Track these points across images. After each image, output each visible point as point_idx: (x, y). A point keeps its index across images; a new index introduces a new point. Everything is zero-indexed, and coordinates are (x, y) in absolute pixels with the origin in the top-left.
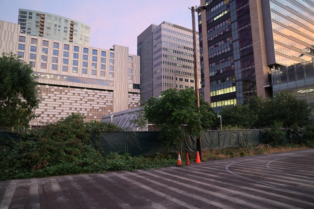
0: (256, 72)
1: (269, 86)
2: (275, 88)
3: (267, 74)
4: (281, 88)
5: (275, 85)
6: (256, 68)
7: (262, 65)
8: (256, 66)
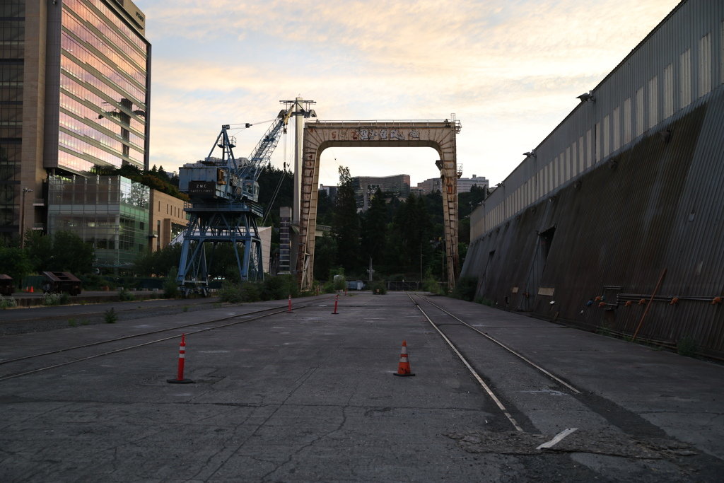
0: (23, 174)
1: (42, 205)
2: (53, 209)
3: (41, 181)
4: (62, 212)
5: (52, 204)
6: (23, 168)
7: (35, 166)
8: (24, 165)
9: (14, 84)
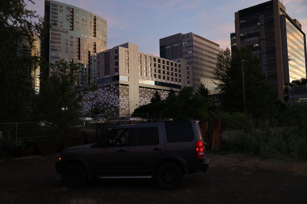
1: (287, 96)
5: (290, 95)
6: (278, 85)
7: (283, 84)
9: (273, 58)
